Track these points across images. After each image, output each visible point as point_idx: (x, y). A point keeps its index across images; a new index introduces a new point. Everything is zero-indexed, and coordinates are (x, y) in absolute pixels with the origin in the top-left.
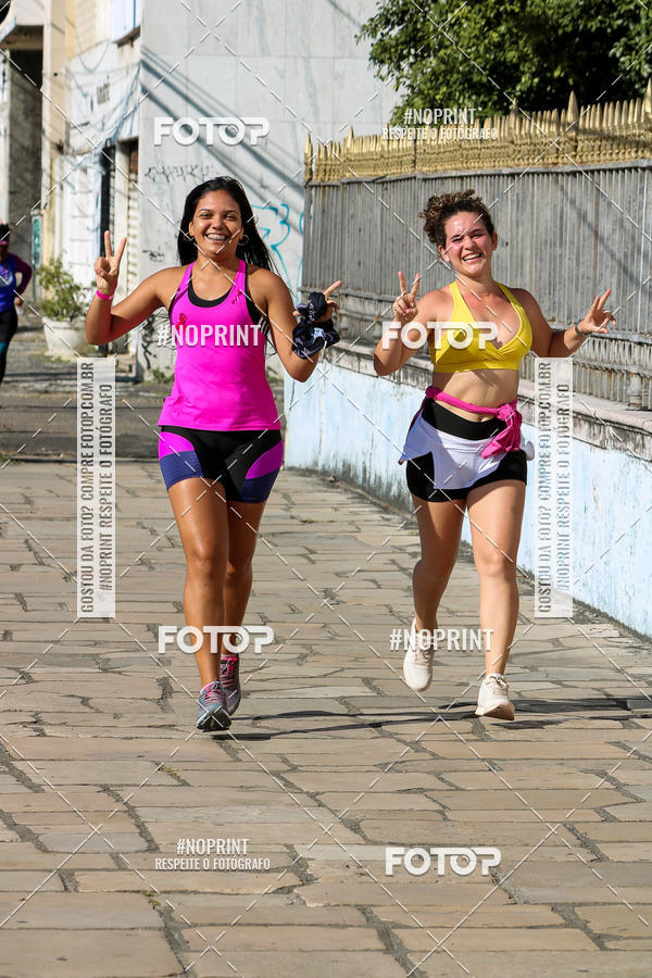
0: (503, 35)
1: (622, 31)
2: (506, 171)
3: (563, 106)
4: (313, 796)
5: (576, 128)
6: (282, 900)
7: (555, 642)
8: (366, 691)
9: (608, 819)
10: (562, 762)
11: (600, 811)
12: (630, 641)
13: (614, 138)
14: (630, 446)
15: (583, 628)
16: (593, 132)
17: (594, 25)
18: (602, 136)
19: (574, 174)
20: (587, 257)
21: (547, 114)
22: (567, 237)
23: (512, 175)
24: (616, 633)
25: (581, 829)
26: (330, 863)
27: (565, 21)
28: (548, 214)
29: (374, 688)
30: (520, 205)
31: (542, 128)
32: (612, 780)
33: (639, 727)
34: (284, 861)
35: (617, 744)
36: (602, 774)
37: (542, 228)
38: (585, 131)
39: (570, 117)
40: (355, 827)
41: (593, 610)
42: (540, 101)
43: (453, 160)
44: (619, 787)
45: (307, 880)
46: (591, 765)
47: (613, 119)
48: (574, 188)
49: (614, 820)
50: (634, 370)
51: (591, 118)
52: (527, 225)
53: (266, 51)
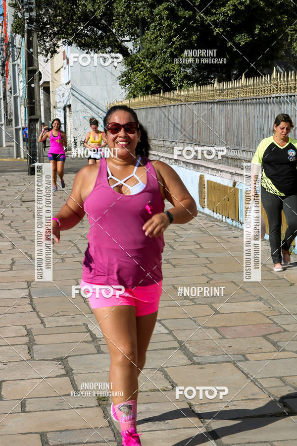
0: (147, 79)
1: (173, 76)
2: (149, 107)
3: (160, 93)
5: (163, 97)
9: (176, 241)
11: (174, 240)
13: (171, 99)
17: (166, 75)
18: (168, 99)
19: (163, 107)
20: (167, 124)
21: (157, 95)
22: (162, 120)
28: (158, 116)
30: (152, 114)
31: (156, 97)
36: (174, 232)
37: (157, 119)
38: (165, 98)
39: (162, 95)
42: (156, 92)
43: (138, 105)
44: (178, 235)
46: (172, 231)
47: (170, 95)
48: (164, 110)
51: (166, 95)
52: (154, 118)
53: (97, 84)
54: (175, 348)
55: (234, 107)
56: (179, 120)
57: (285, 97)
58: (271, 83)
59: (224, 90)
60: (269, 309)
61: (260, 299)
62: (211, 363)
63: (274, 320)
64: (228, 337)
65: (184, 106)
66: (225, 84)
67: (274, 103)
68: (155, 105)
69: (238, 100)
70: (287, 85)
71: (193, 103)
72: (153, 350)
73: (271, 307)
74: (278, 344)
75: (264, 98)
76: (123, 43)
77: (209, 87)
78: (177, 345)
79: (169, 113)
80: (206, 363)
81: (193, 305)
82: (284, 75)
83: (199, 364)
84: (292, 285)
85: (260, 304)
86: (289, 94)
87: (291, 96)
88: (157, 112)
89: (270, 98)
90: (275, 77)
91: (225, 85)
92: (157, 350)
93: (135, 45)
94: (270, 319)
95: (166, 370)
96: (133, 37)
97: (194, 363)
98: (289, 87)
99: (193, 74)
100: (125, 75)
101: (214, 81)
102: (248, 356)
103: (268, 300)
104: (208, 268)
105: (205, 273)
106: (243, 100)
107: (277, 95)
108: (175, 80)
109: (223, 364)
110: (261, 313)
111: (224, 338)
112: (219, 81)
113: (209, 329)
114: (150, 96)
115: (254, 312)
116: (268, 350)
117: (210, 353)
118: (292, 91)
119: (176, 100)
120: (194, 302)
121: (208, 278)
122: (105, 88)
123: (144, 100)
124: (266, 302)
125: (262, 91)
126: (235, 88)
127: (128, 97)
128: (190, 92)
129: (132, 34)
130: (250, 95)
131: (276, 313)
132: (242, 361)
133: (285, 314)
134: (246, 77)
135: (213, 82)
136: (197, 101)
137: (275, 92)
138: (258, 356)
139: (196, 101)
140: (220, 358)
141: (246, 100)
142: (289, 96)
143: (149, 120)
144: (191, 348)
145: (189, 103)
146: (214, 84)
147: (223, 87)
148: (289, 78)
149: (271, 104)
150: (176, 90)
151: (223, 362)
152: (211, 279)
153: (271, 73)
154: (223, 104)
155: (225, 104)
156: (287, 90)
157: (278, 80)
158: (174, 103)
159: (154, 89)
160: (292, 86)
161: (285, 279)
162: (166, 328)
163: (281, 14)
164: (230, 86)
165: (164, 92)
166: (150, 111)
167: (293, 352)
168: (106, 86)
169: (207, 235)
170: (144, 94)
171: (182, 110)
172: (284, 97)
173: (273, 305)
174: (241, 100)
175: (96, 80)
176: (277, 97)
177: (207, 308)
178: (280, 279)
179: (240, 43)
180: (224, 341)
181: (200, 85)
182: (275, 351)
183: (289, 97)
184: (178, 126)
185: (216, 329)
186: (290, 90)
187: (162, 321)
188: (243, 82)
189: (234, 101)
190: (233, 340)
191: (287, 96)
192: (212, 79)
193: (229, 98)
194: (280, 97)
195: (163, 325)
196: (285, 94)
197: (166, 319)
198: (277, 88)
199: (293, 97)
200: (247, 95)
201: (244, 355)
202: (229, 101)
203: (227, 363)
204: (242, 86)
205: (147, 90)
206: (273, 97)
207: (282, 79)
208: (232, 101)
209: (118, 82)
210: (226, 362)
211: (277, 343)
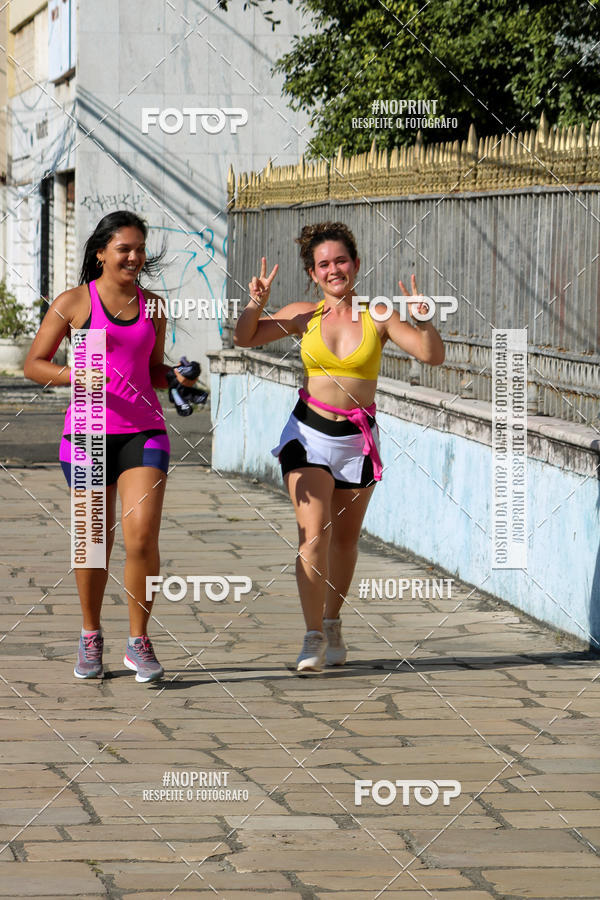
1: (519, 68)
2: (412, 197)
3: (463, 138)
4: (241, 771)
5: (475, 157)
6: (214, 867)
7: (461, 628)
8: (289, 675)
9: (512, 790)
10: (469, 738)
11: (503, 782)
12: (530, 627)
13: (510, 167)
15: (487, 616)
16: (491, 161)
17: (495, 62)
18: (499, 165)
19: (474, 199)
20: (487, 276)
21: (449, 145)
22: (469, 257)
23: (417, 201)
24: (517, 620)
25: (487, 799)
26: (257, 833)
27: (466, 60)
28: (450, 237)
30: (425, 227)
31: (444, 157)
32: (514, 754)
33: (538, 705)
34: (216, 831)
35: (519, 721)
36: (506, 749)
37: (445, 250)
38: (483, 161)
39: (470, 147)
40: (279, 799)
41: (496, 599)
42: (448, 134)
43: (362, 188)
44: (520, 761)
45: (237, 849)
46: (494, 741)
47: (509, 149)
48: (477, 212)
49: (516, 790)
51: (490, 149)
52: (432, 247)
53: (190, 90)
56: (541, 260)
65: (565, 202)
68: (441, 191)
79: (501, 227)
108: (521, 84)
119: (534, 173)
123: (393, 165)
127: (323, 150)
143: (409, 254)
150: (536, 128)
158: (524, 184)
166: (416, 215)
171: (559, 214)
175: (186, 72)
184: (538, 285)
209: (281, 80)
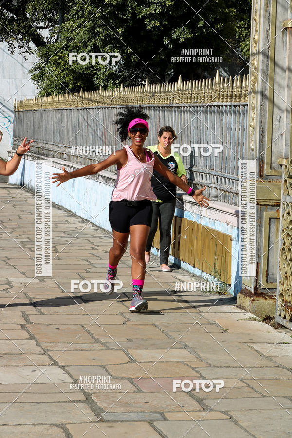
0: (64, 74)
1: (96, 74)
2: (65, 108)
3: (79, 92)
4: (13, 266)
5: (82, 98)
6: (5, 292)
7: (76, 228)
8: (28, 240)
9: (88, 272)
10: (77, 258)
11: (86, 270)
12: (95, 228)
13: (92, 100)
14: (96, 178)
15: (84, 225)
16: (86, 99)
17: (89, 72)
18: (89, 100)
19: (82, 109)
20: (85, 131)
21: (75, 94)
22: (80, 125)
23: (66, 109)
24: (92, 226)
25: (81, 274)
26: (17, 283)
27: (81, 71)
28: (75, 119)
29: (29, 239)
30: (68, 117)
31: (74, 97)
32: (89, 262)
33: (97, 249)
34: (6, 282)
35: (91, 253)
36: (87, 261)
37: (74, 123)
38: (84, 98)
39: (81, 95)
40: (24, 274)
41: (86, 220)
42: (75, 90)
43: (51, 105)
44: (91, 264)
45: (11, 287)
46: (84, 259)
47: (92, 95)
48: (83, 112)
49: (89, 272)
50: (97, 159)
51: (86, 95)
52: (70, 122)
53: (4, 77)
54: (80, 401)
55: (167, 114)
56: (100, 126)
57: (228, 106)
58: (212, 88)
59: (155, 93)
60: (196, 359)
61: (186, 347)
62: (122, 422)
63: (201, 372)
64: (144, 391)
65: (107, 110)
66: (158, 86)
67: (214, 113)
68: (73, 107)
69: (173, 107)
70: (232, 92)
71: (118, 106)
72: (54, 402)
73: (198, 356)
74: (204, 401)
75: (204, 106)
76: (38, 30)
77: (138, 89)
78: (83, 397)
79: (89, 117)
80: (116, 421)
81: (105, 350)
82: (228, 80)
83: (108, 421)
84: (225, 331)
85: (185, 353)
86: (233, 103)
87: (235, 106)
88: (75, 115)
89: (210, 106)
90: (217, 82)
91: (157, 88)
92: (58, 402)
93: (52, 34)
94: (196, 372)
95: (68, 427)
96: (50, 24)
97: (102, 421)
98: (233, 95)
99: (120, 72)
100: (38, 67)
101: (145, 82)
102: (167, 415)
103: (195, 348)
104: (125, 306)
105: (121, 312)
106: (178, 107)
107: (218, 104)
108: (97, 78)
109: (136, 423)
110: (186, 364)
111: (139, 391)
112: (151, 83)
113: (122, 380)
114: (66, 95)
115: (178, 362)
116: (192, 409)
117: (122, 409)
118: (237, 100)
119: (98, 102)
120: (105, 346)
121: (125, 318)
122: (14, 82)
123: (60, 99)
124: (193, 351)
125: (201, 97)
126: (168, 92)
127: (40, 95)
128: (115, 94)
129: (50, 20)
130: (186, 101)
131: (203, 364)
132: (160, 420)
133: (215, 367)
134: (183, 80)
135: (143, 83)
136: (123, 105)
137: (217, 100)
138: (180, 415)
139: (121, 105)
140: (133, 416)
141: (181, 107)
142: (234, 105)
143: (64, 124)
144: (100, 402)
145: (114, 106)
146: (144, 85)
147: (155, 90)
148: (234, 85)
149: (211, 113)
150: (99, 90)
151: (136, 421)
152: (128, 320)
153: (213, 76)
154: (154, 110)
155: (156, 110)
156: (231, 98)
157: (221, 86)
158: (95, 105)
159: (72, 88)
160: (238, 94)
161: (216, 324)
162: (71, 376)
163: (229, 7)
164: (163, 89)
165: (84, 91)
166: (66, 113)
167: (222, 412)
168: (15, 79)
169: (126, 266)
170: (61, 93)
171: (105, 114)
172: (226, 106)
173: (201, 355)
174: (175, 107)
175: (3, 72)
176: (218, 106)
177: (121, 353)
178: (211, 323)
179: (178, 40)
180: (138, 395)
181: (128, 86)
182: (199, 411)
183: (233, 107)
184: (99, 133)
185: (131, 381)
186: (235, 99)
187: (66, 368)
188: (178, 86)
189: (167, 107)
190: (150, 395)
191: (230, 106)
192: (143, 79)
193: (162, 103)
194: (222, 106)
195: (67, 373)
196: (228, 103)
197: (71, 366)
198: (219, 95)
199: (237, 107)
200: (183, 101)
201: (162, 414)
202: (162, 107)
203: (142, 423)
204: (178, 90)
205: (63, 89)
206: (214, 106)
207: (225, 85)
208: (164, 107)
209: (30, 76)
210: (141, 421)
211: (202, 400)
